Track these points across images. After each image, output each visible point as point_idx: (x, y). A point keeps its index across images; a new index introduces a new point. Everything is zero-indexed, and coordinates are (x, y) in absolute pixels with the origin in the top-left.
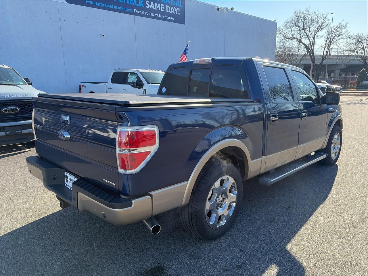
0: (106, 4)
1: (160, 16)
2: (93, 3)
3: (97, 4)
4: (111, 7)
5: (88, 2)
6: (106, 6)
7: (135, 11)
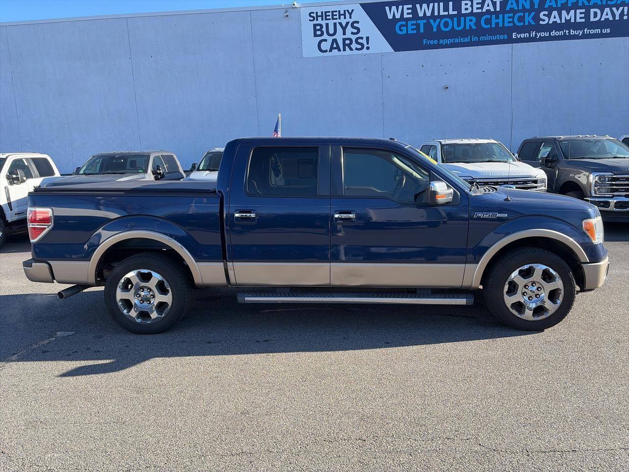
0: (458, 38)
1: (572, 32)
2: (436, 42)
3: (441, 42)
4: (467, 40)
5: (426, 44)
6: (457, 41)
7: (514, 35)
